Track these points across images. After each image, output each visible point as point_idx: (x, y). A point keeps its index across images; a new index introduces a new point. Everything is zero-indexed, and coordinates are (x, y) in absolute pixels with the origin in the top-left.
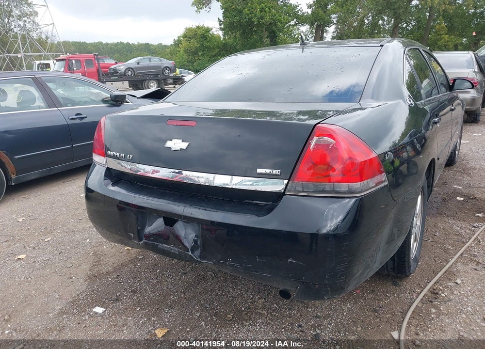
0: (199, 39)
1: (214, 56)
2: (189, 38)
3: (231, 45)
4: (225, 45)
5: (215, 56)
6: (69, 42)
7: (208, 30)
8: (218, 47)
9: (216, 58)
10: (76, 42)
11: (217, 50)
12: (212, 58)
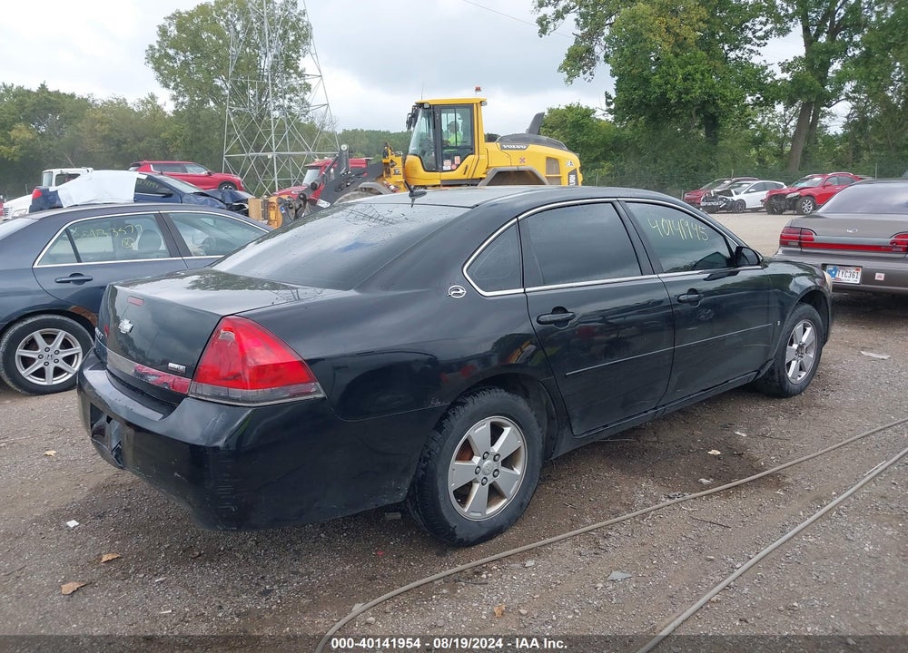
0: (567, 130)
1: (594, 161)
2: (551, 127)
3: (626, 141)
4: (617, 140)
5: (597, 159)
6: (362, 130)
7: (588, 113)
8: (604, 144)
9: (596, 164)
10: (374, 131)
11: (603, 149)
12: (590, 165)
